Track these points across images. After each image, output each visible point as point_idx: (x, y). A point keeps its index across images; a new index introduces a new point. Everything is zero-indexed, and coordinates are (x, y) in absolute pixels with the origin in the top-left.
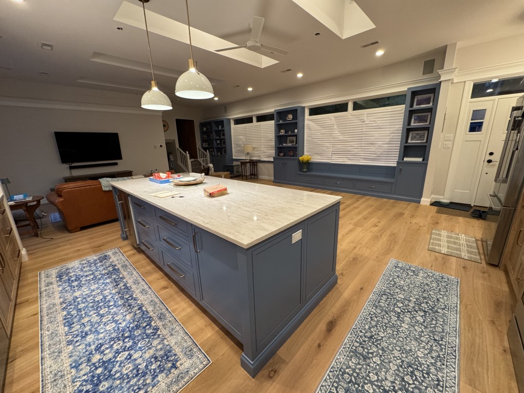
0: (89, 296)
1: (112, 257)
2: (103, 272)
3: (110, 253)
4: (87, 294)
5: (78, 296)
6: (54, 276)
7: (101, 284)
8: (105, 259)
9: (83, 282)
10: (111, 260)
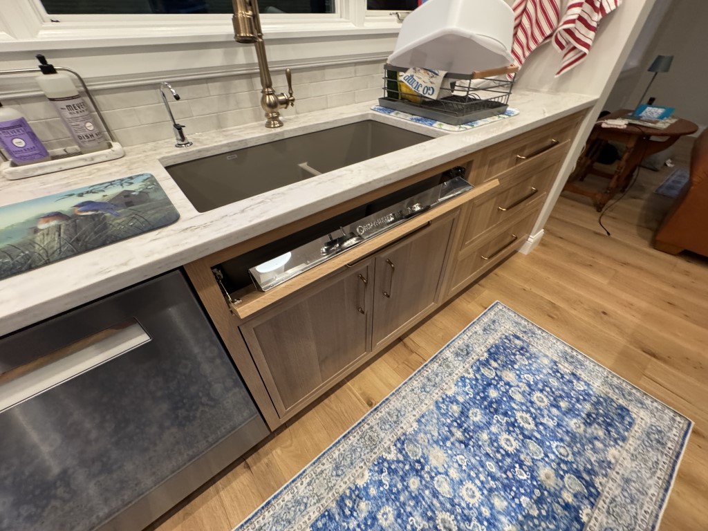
0: (431, 507)
1: (632, 444)
2: (545, 473)
3: (643, 418)
4: (435, 494)
5: (427, 468)
6: (492, 340)
7: (486, 512)
8: (608, 425)
9: (485, 436)
10: (612, 453)
